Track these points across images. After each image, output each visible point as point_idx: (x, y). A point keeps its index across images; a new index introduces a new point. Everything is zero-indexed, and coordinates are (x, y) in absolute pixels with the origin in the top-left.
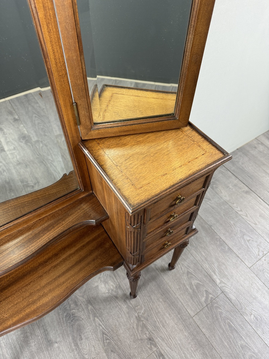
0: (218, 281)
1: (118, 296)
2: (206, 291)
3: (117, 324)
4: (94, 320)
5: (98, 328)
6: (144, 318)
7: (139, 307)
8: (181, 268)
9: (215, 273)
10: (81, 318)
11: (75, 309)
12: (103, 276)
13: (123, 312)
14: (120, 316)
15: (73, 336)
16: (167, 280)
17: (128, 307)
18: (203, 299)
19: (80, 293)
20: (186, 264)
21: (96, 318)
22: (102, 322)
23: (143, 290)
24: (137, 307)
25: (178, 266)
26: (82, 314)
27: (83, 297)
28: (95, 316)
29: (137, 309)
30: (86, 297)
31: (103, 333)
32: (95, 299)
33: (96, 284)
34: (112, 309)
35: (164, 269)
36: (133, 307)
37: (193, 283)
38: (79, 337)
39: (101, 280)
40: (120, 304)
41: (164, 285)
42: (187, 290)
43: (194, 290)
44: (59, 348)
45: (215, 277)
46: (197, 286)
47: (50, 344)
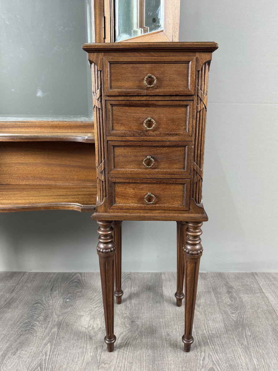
1: (94, 338)
3: (64, 367)
4: (46, 344)
5: (41, 355)
7: (107, 366)
8: (204, 358)
10: (36, 333)
11: (39, 322)
12: (96, 310)
13: (83, 358)
14: (76, 360)
15: (11, 345)
16: (171, 360)
17: (94, 357)
19: (60, 312)
20: (215, 357)
21: (49, 345)
22: (50, 353)
23: (128, 350)
24: (105, 364)
25: (201, 353)
26: (40, 330)
27: (58, 316)
28: (50, 341)
29: (102, 367)
30: (61, 318)
31: (40, 365)
32: (67, 325)
33: (82, 314)
34: (74, 347)
35: (176, 346)
36: (99, 361)
38: (15, 350)
39: (90, 313)
40: (88, 347)
41: (162, 364)
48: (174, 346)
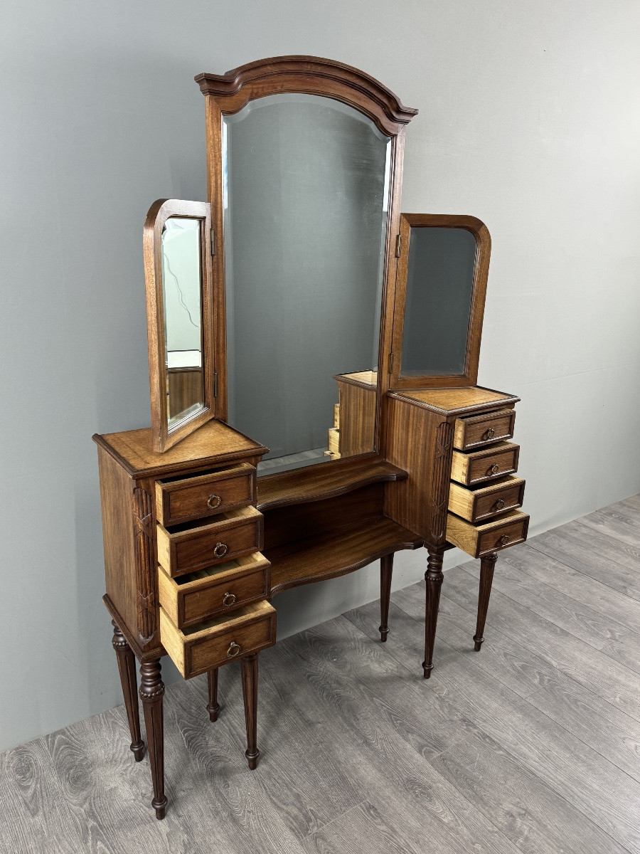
0: (555, 664)
1: (403, 676)
2: (539, 673)
4: (372, 700)
5: (380, 708)
6: (450, 699)
8: (494, 649)
9: (547, 655)
10: (350, 698)
11: (339, 689)
12: (374, 655)
13: (414, 692)
14: (411, 696)
15: (343, 716)
16: (475, 661)
17: (422, 688)
18: (536, 681)
19: (343, 672)
20: (499, 645)
21: (374, 699)
22: (384, 703)
23: (440, 670)
26: (351, 694)
27: (348, 676)
28: (372, 696)
29: (436, 690)
31: (390, 714)
32: (368, 679)
33: (365, 664)
34: (396, 690)
35: (469, 650)
36: (429, 688)
37: (516, 664)
38: (353, 717)
39: (372, 659)
40: (408, 684)
41: (472, 666)
42: (508, 672)
43: (519, 672)
44: (324, 728)
45: (548, 659)
46: (523, 667)
47: (310, 724)
48: (466, 651)
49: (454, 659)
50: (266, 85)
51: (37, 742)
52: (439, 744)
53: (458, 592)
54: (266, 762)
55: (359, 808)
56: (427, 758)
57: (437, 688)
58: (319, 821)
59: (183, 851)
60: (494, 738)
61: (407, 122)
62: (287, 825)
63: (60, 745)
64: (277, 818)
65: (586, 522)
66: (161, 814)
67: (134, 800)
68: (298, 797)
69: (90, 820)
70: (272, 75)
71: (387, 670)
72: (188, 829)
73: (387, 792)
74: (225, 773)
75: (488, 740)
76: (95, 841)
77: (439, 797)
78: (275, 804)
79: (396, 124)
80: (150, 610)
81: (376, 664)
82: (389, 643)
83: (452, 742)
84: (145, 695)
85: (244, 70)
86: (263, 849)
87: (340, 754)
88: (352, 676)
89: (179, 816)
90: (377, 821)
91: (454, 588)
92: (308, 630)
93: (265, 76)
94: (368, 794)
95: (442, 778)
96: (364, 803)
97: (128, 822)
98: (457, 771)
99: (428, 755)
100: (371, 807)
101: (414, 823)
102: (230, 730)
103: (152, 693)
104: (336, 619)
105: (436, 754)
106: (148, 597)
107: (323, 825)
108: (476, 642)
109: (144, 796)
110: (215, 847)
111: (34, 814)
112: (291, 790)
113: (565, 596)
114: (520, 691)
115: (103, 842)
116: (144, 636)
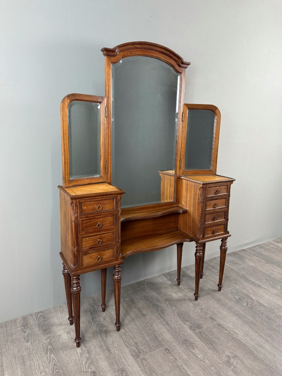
0: (254, 298)
1: (186, 299)
2: (246, 301)
3: (188, 310)
4: (171, 308)
5: (175, 311)
6: (206, 309)
8: (227, 291)
9: (251, 294)
11: (157, 303)
13: (190, 306)
15: (159, 313)
16: (218, 295)
17: (193, 304)
18: (245, 305)
19: (160, 296)
20: (229, 289)
21: (172, 307)
22: (177, 309)
23: (202, 298)
25: (224, 290)
26: (164, 305)
28: (171, 306)
31: (179, 313)
32: (170, 299)
33: (170, 294)
34: (182, 304)
36: (197, 304)
37: (236, 297)
38: (162, 314)
39: (173, 292)
40: (187, 302)
41: (216, 297)
42: (233, 300)
43: (237, 300)
44: (150, 317)
45: (251, 296)
46: (239, 299)
47: (144, 315)
48: (214, 291)
49: (209, 294)
50: (129, 53)
51: (31, 315)
52: (199, 326)
53: (213, 268)
54: (124, 328)
55: (162, 349)
56: (193, 332)
57: (200, 304)
58: (144, 353)
59: (86, 360)
60: (223, 326)
61: (186, 68)
62: (130, 354)
63: (40, 317)
64: (127, 350)
65: (273, 242)
66: (78, 345)
67: (68, 340)
68: (136, 343)
69: (49, 346)
70: (131, 49)
71: (179, 296)
72: (89, 352)
73: (175, 344)
74: (106, 332)
75: (221, 326)
76: (51, 354)
77: (197, 347)
78: (126, 345)
79: (181, 68)
80: (76, 254)
81: (175, 294)
82: (181, 286)
83: (205, 326)
84: (73, 291)
85: (120, 47)
86: (120, 362)
87: (156, 327)
88: (163, 298)
89: (86, 347)
90: (169, 355)
91: (212, 266)
92: (146, 279)
93: (128, 49)
94: (166, 344)
95: (199, 340)
96: (164, 348)
97: (65, 347)
98: (206, 338)
99: (194, 330)
100: (167, 349)
101: (185, 357)
102: (110, 316)
103: (75, 290)
104: (159, 276)
105: (198, 331)
106: (75, 249)
107: (146, 355)
108: (219, 287)
109: (72, 338)
110: (99, 360)
111: (27, 342)
112: (133, 340)
113: (261, 271)
114: (237, 308)
115: (54, 354)
116: (73, 266)
